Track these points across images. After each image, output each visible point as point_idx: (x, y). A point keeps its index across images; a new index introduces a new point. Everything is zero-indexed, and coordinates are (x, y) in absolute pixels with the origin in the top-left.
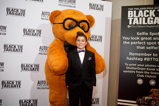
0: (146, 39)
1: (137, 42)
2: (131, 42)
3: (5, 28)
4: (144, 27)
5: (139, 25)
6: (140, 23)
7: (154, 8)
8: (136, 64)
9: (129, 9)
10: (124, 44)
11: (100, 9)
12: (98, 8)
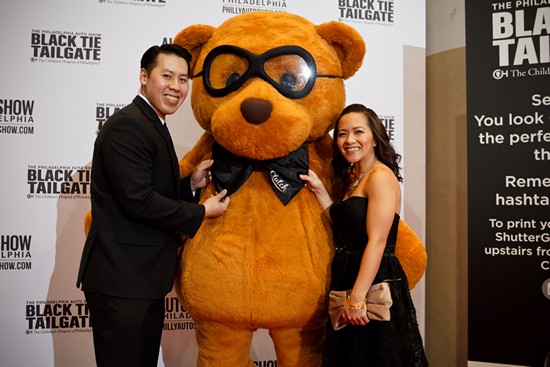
1: (533, 136)
2: (512, 136)
3: (28, 107)
5: (539, 66)
6: (545, 59)
8: (533, 222)
9: (495, 5)
10: (482, 142)
11: (381, 15)
12: (373, 11)
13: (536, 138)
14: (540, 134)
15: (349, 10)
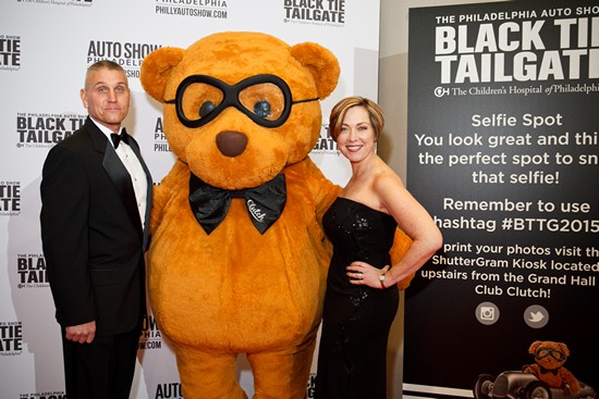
0: (510, 140)
1: (471, 157)
2: (451, 157)
4: (499, 91)
5: (480, 85)
6: (486, 78)
7: (539, 13)
8: (469, 246)
9: (438, 18)
10: (422, 163)
11: (330, 15)
12: (322, 11)
13: (474, 160)
14: (478, 156)
15: (296, 10)
